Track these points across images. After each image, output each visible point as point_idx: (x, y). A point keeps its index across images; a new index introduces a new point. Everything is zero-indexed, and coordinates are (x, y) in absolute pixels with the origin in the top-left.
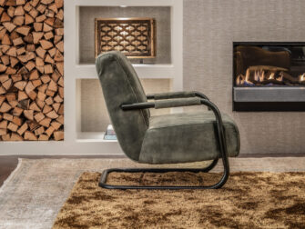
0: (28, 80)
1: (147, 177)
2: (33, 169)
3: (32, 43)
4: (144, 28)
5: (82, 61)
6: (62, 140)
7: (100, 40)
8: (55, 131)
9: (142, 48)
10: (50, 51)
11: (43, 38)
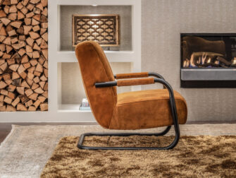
0: (20, 64)
1: (113, 139)
2: (24, 133)
3: (23, 34)
4: (111, 23)
5: (63, 48)
6: (47, 110)
7: (76, 31)
8: (41, 103)
9: (109, 38)
10: (37, 41)
11: (32, 30)
